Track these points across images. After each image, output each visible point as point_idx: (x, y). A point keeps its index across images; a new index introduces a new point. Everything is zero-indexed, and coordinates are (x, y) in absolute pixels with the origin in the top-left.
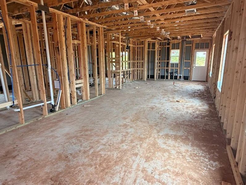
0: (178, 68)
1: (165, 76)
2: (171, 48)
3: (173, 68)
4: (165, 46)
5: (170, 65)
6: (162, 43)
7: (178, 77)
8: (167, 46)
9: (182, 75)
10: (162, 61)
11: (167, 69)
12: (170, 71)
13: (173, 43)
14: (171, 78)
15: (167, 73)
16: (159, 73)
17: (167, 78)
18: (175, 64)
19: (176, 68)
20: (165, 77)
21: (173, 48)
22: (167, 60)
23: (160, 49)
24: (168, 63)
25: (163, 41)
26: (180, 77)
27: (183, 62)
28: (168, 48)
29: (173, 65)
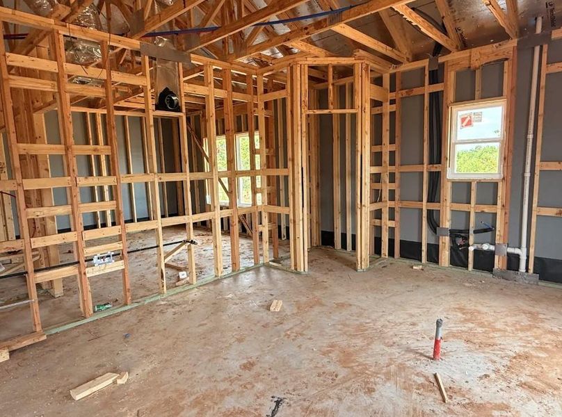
0: (498, 209)
1: (420, 244)
2: (451, 95)
3: (464, 207)
4: (417, 91)
5: (447, 192)
6: (404, 73)
7: (499, 263)
8: (428, 89)
9: (522, 253)
10: (406, 169)
11: (430, 212)
12: (447, 224)
13: (465, 64)
14: (459, 258)
15: (435, 231)
16: (392, 230)
17: (434, 256)
18: (480, 183)
19: (487, 209)
20: (424, 254)
21: (466, 96)
22: (431, 162)
23: (394, 108)
24: (435, 179)
25: (406, 67)
26: (513, 261)
27: (528, 175)
28: (436, 98)
29: (463, 189)
